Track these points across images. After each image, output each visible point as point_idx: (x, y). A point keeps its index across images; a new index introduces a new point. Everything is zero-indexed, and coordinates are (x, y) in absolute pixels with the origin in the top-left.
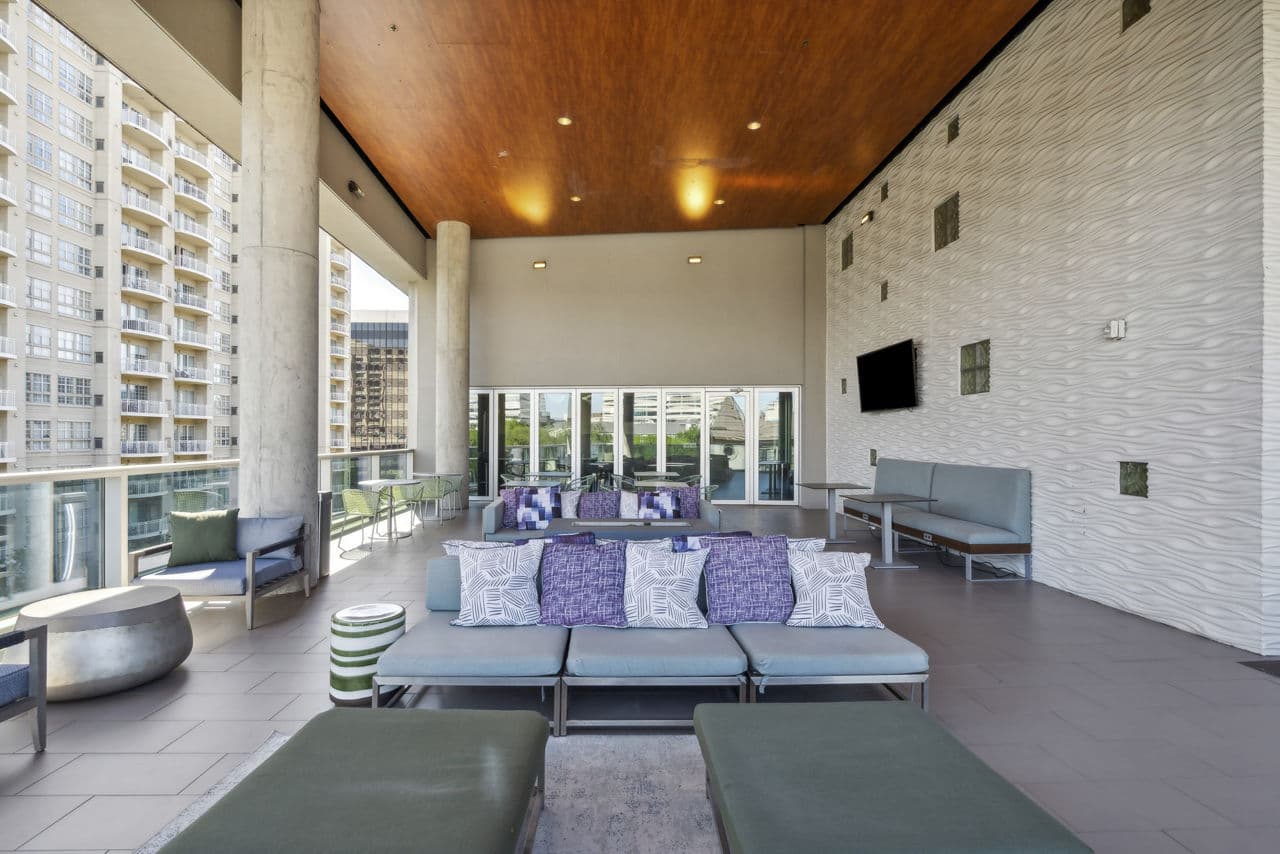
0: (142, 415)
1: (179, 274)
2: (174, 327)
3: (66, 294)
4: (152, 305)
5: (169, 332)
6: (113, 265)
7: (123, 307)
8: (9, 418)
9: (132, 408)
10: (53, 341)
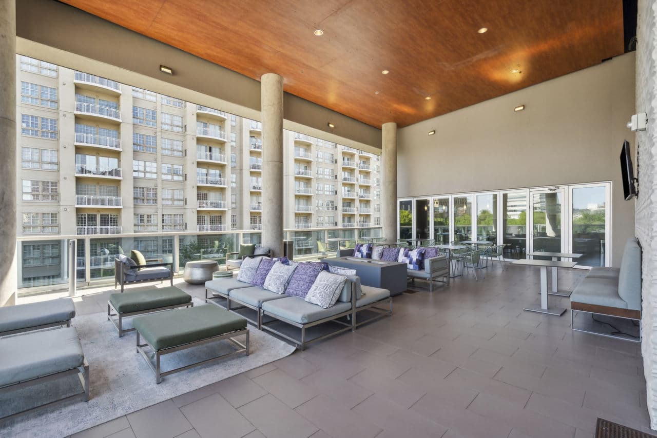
0: (349, 213)
1: (360, 157)
2: (359, 178)
3: (327, 171)
4: (352, 171)
5: (357, 181)
6: (340, 158)
7: (343, 173)
8: (312, 215)
9: (346, 211)
10: (324, 188)
